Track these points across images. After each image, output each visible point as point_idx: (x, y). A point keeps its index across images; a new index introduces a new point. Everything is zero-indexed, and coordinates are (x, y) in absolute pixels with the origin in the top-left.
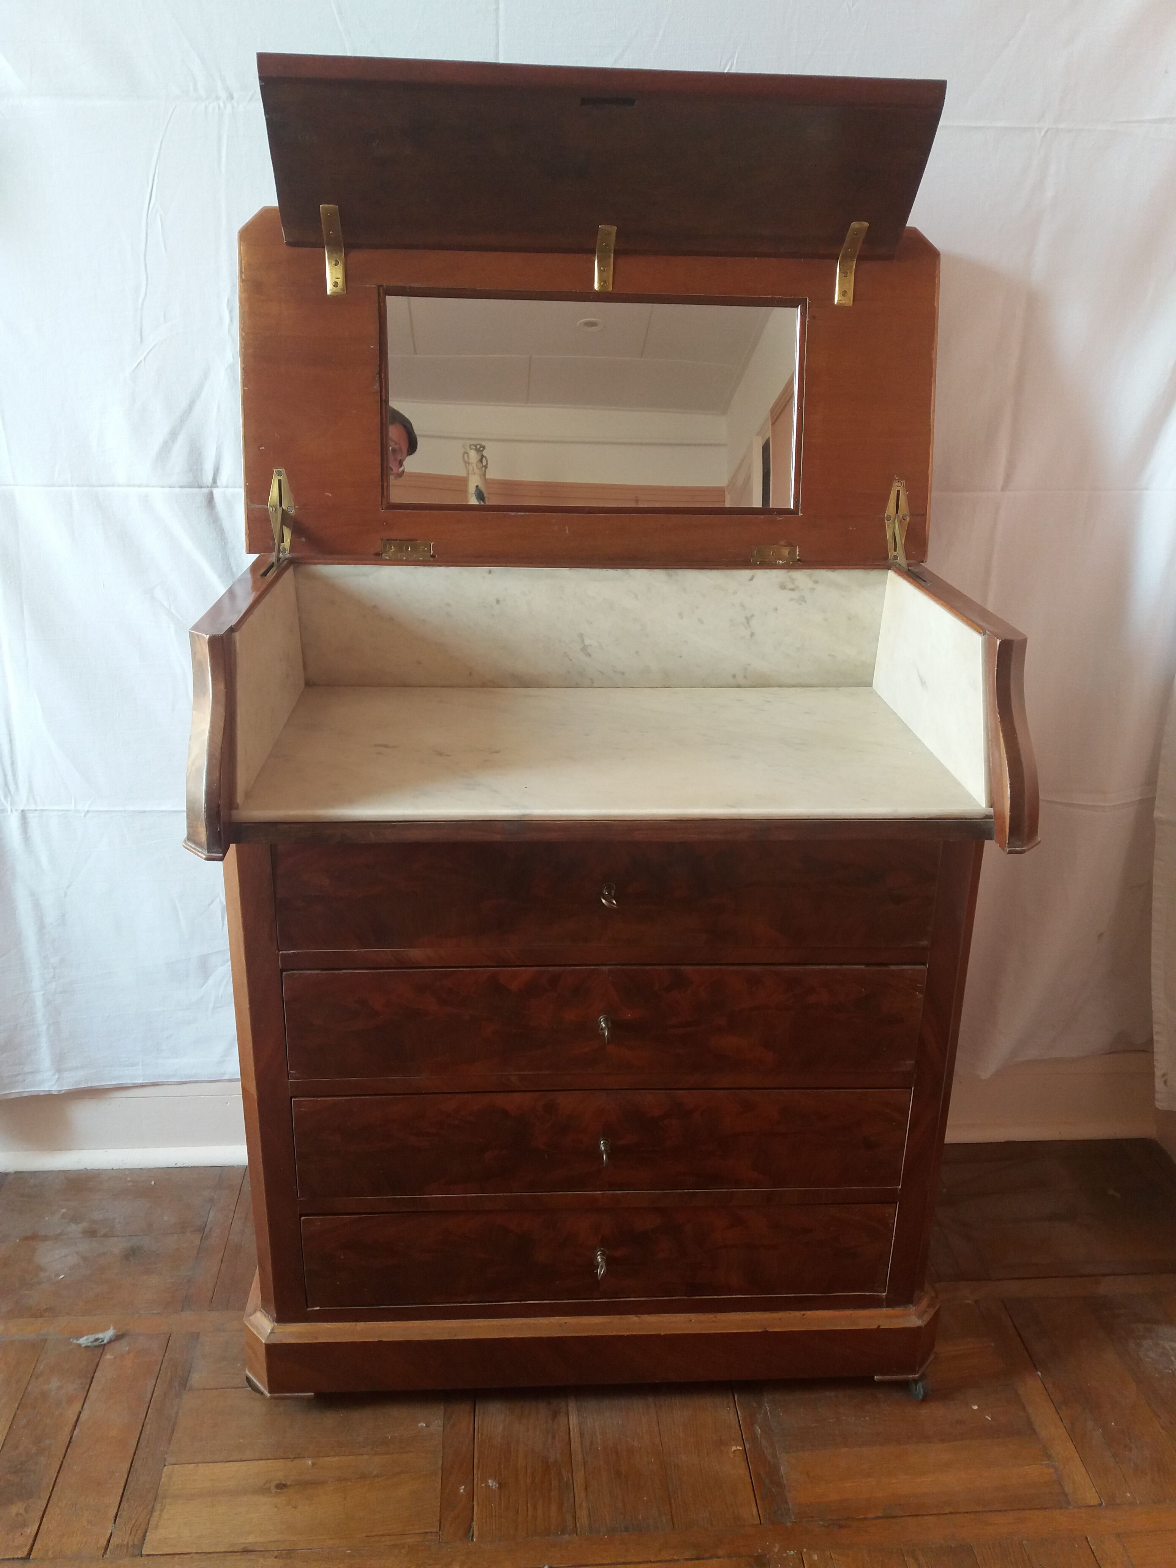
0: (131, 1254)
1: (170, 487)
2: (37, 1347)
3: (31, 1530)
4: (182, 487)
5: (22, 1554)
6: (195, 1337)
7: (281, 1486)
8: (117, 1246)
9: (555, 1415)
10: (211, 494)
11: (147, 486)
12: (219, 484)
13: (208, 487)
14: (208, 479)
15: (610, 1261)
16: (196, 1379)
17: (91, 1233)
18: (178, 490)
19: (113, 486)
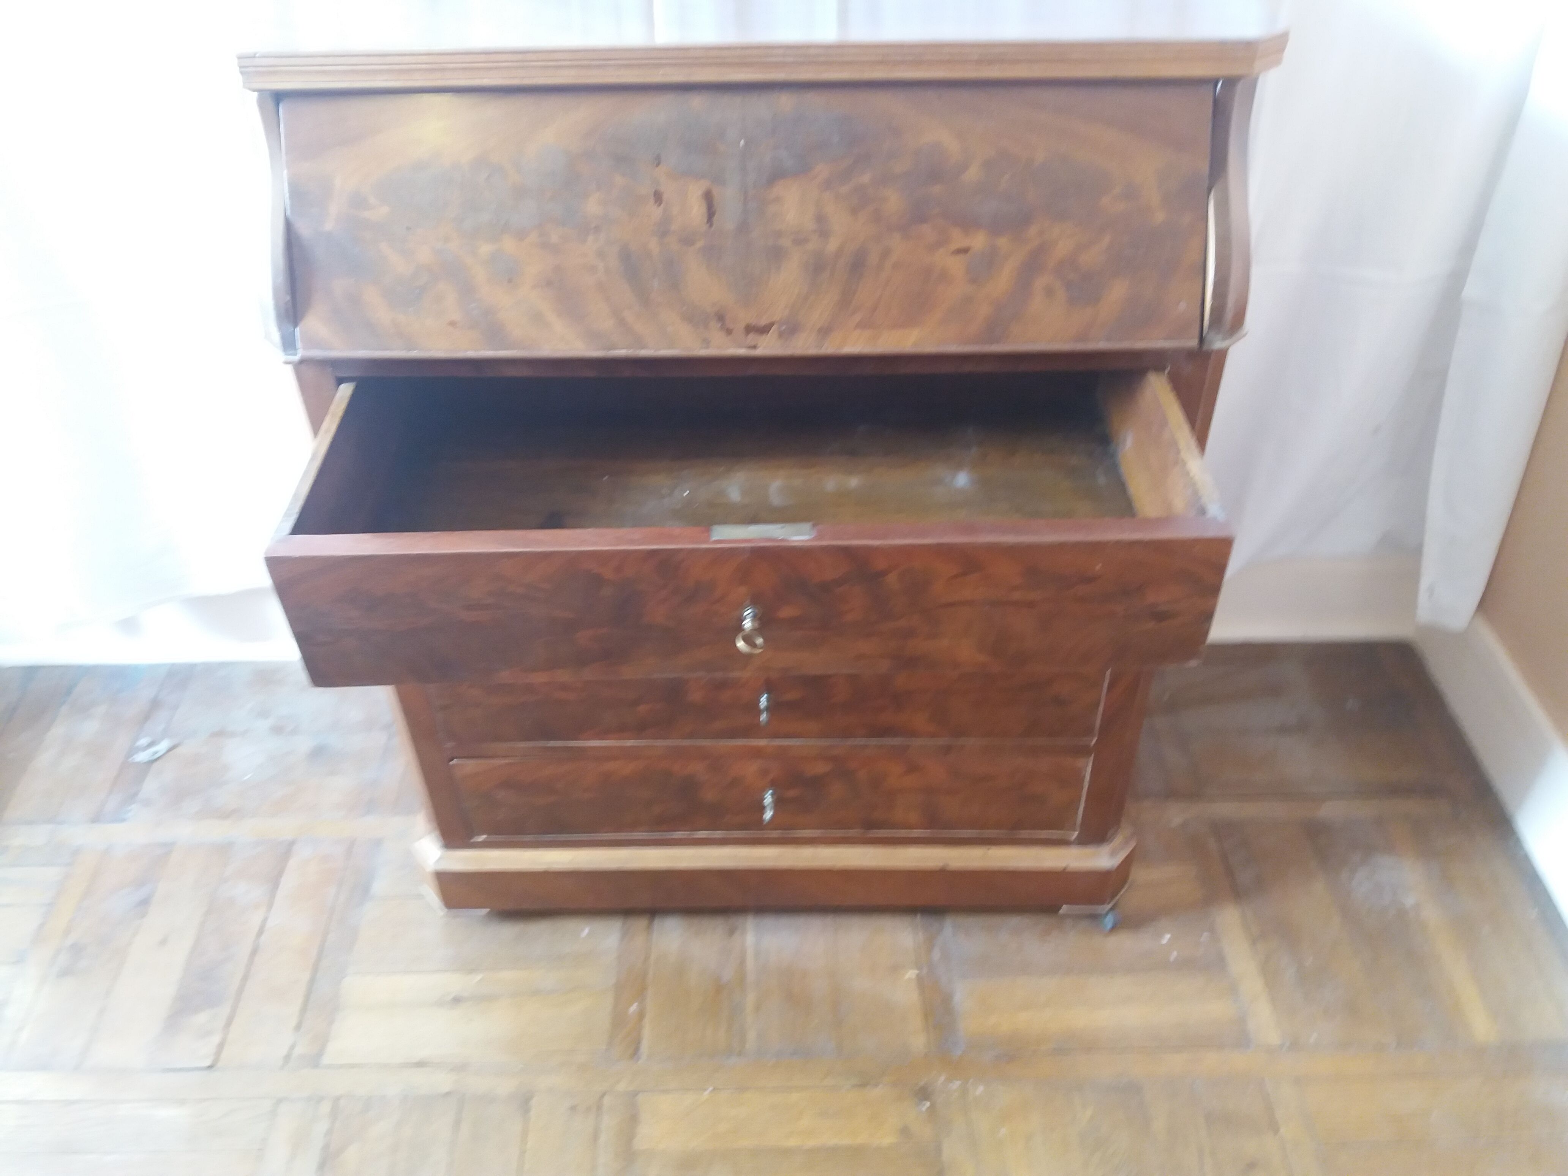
0: (318, 753)
2: (224, 850)
3: (216, 1039)
5: (208, 1063)
6: (378, 843)
7: (457, 1000)
8: (303, 744)
9: (731, 932)
15: (778, 802)
16: (379, 887)
17: (278, 730)
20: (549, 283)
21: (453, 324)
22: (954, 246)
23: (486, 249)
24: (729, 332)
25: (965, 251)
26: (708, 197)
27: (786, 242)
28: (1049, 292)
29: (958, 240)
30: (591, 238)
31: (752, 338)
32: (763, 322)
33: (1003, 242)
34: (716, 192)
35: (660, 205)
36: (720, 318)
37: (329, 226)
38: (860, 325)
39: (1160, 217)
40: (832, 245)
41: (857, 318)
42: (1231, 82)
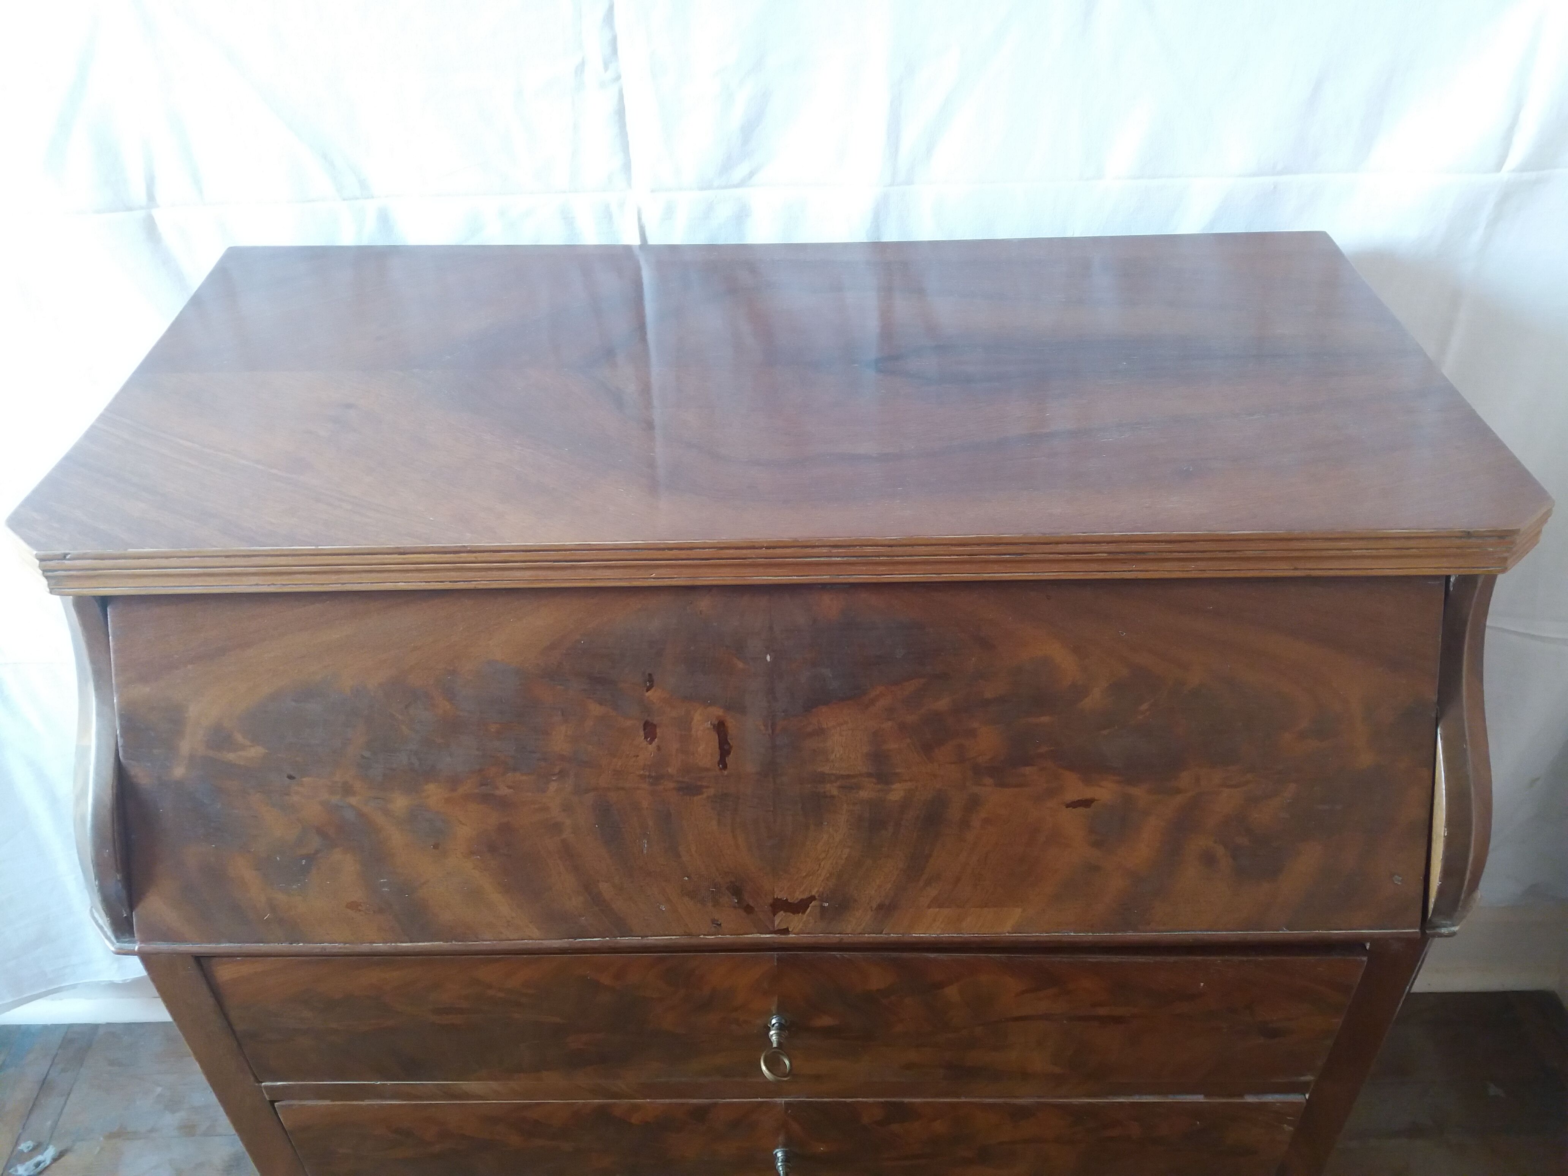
20: (492, 848)
21: (353, 906)
22: (1072, 796)
23: (400, 803)
24: (749, 909)
25: (1086, 803)
26: (720, 728)
27: (832, 789)
28: (1209, 859)
29: (1076, 789)
30: (553, 786)
31: (780, 919)
32: (799, 896)
33: (1139, 792)
34: (731, 723)
35: (653, 739)
36: (736, 891)
37: (179, 772)
38: (937, 903)
39: (1366, 759)
40: (897, 793)
41: (932, 892)
42: (1467, 581)
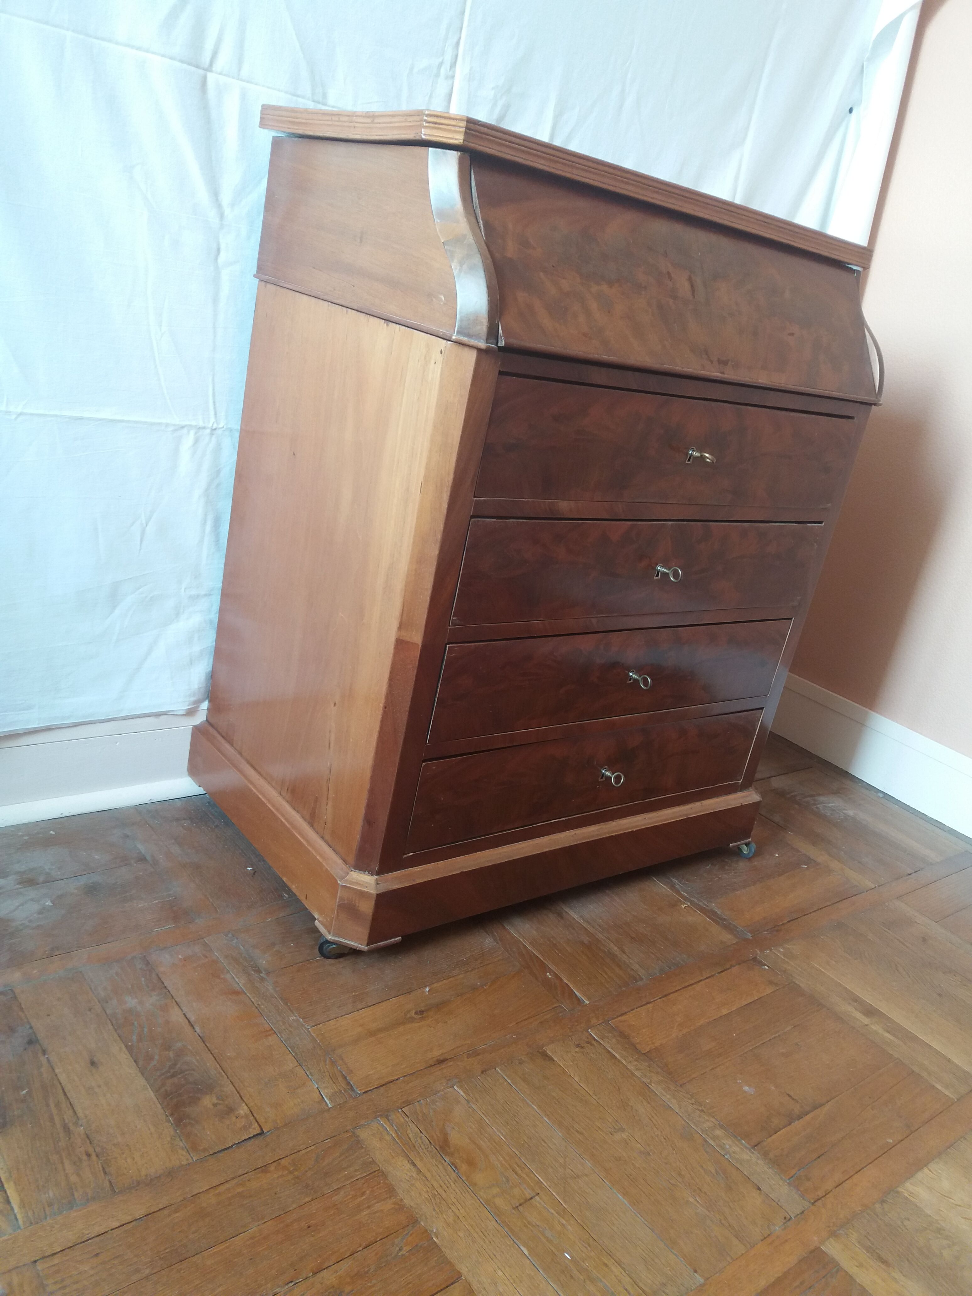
1: (171, 58)
3: (244, 1111)
4: (182, 62)
5: (255, 1130)
7: (420, 1013)
10: (205, 78)
11: (147, 51)
12: (214, 69)
13: (204, 69)
14: (206, 59)
16: (265, 964)
18: (177, 64)
19: (110, 41)
20: (628, 317)
22: (788, 331)
23: (594, 289)
24: (711, 361)
26: (690, 281)
27: (726, 314)
30: (643, 293)
31: (722, 367)
33: (804, 333)
34: (693, 279)
35: (671, 280)
36: (706, 353)
